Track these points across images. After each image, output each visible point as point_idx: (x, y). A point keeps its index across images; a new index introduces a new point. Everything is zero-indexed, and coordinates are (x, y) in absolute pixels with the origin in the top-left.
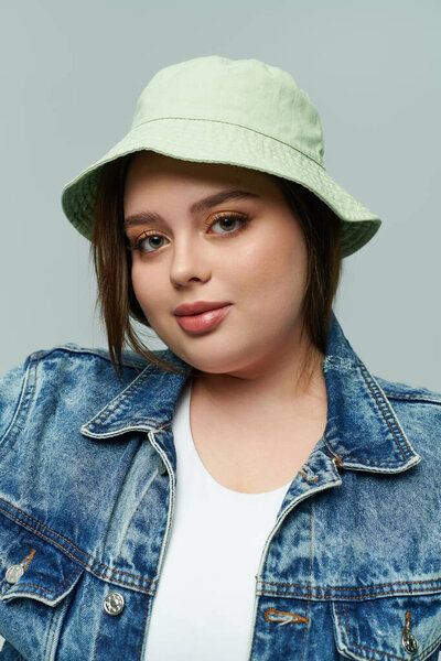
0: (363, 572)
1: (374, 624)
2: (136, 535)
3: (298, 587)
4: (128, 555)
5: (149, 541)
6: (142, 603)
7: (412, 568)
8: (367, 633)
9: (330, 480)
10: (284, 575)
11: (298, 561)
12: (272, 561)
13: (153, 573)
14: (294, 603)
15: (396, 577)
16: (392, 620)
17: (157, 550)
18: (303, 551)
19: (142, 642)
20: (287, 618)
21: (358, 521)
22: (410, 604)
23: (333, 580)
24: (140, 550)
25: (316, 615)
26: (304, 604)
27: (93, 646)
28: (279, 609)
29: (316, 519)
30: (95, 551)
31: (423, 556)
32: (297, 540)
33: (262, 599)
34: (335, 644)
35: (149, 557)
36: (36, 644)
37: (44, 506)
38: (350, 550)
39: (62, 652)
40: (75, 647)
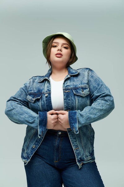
0: (75, 86)
1: (78, 90)
2: (47, 88)
3: (68, 88)
4: (47, 90)
5: (49, 88)
6: (50, 94)
7: (82, 84)
8: (77, 92)
9: (69, 76)
10: (66, 87)
11: (67, 85)
12: (64, 86)
13: (50, 91)
14: (68, 90)
15: (80, 86)
16: (80, 90)
17: (50, 88)
18: (67, 84)
19: (51, 100)
20: (67, 91)
21: (74, 81)
22: (82, 88)
23: (72, 87)
24: (48, 89)
25: (71, 91)
26: (69, 89)
27: (45, 101)
28: (66, 91)
29: (69, 81)
30: (43, 91)
31: (83, 83)
32: (66, 84)
33: (64, 90)
34: (74, 93)
35: (49, 89)
36: (38, 105)
37: (36, 91)
38: (73, 84)
39: (42, 104)
40: (43, 103)
